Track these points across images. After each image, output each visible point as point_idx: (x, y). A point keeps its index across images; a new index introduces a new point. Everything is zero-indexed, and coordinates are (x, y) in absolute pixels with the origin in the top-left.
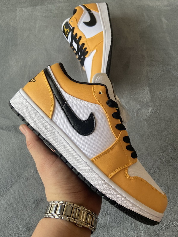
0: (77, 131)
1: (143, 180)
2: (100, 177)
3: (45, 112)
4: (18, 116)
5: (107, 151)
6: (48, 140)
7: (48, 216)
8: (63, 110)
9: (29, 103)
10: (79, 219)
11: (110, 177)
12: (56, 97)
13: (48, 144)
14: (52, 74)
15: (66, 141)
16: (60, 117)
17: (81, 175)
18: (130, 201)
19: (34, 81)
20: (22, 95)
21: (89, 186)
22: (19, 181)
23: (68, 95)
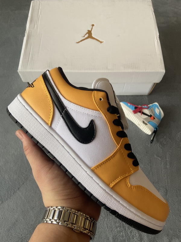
0: (77, 139)
1: (145, 188)
2: (100, 186)
3: (44, 119)
4: (16, 123)
5: (108, 159)
6: (47, 148)
7: (46, 221)
8: (63, 117)
9: (27, 110)
10: (77, 225)
11: (111, 187)
12: (55, 104)
13: (47, 153)
14: (51, 79)
15: (66, 150)
16: (60, 125)
17: (81, 185)
18: (131, 211)
19: (32, 87)
20: (20, 101)
21: (90, 196)
22: (26, 184)
23: (68, 102)
